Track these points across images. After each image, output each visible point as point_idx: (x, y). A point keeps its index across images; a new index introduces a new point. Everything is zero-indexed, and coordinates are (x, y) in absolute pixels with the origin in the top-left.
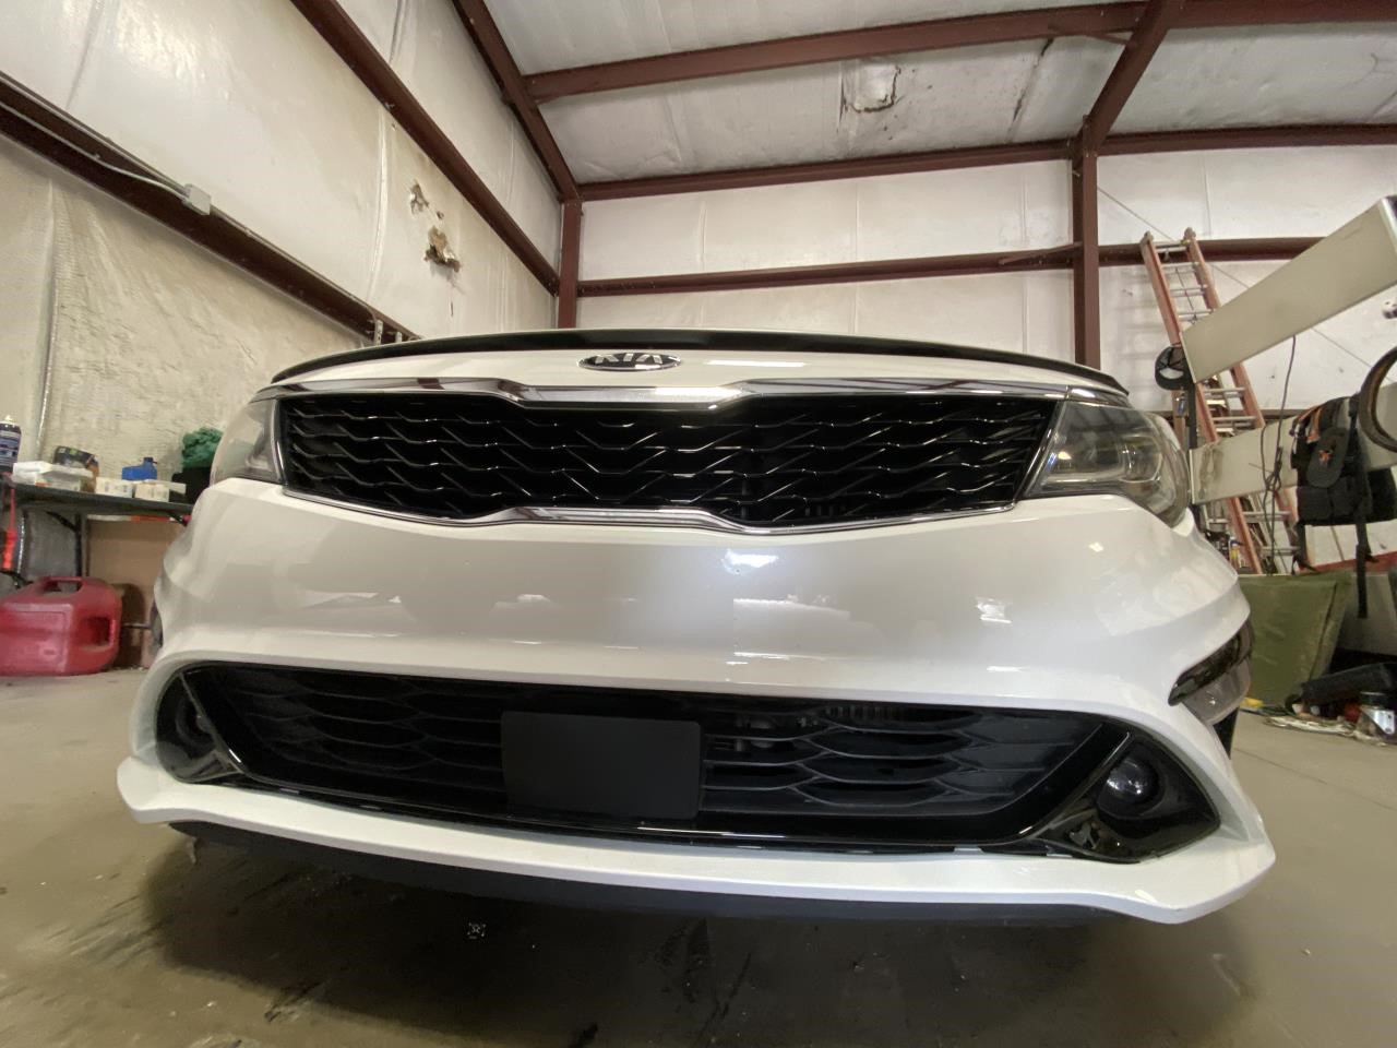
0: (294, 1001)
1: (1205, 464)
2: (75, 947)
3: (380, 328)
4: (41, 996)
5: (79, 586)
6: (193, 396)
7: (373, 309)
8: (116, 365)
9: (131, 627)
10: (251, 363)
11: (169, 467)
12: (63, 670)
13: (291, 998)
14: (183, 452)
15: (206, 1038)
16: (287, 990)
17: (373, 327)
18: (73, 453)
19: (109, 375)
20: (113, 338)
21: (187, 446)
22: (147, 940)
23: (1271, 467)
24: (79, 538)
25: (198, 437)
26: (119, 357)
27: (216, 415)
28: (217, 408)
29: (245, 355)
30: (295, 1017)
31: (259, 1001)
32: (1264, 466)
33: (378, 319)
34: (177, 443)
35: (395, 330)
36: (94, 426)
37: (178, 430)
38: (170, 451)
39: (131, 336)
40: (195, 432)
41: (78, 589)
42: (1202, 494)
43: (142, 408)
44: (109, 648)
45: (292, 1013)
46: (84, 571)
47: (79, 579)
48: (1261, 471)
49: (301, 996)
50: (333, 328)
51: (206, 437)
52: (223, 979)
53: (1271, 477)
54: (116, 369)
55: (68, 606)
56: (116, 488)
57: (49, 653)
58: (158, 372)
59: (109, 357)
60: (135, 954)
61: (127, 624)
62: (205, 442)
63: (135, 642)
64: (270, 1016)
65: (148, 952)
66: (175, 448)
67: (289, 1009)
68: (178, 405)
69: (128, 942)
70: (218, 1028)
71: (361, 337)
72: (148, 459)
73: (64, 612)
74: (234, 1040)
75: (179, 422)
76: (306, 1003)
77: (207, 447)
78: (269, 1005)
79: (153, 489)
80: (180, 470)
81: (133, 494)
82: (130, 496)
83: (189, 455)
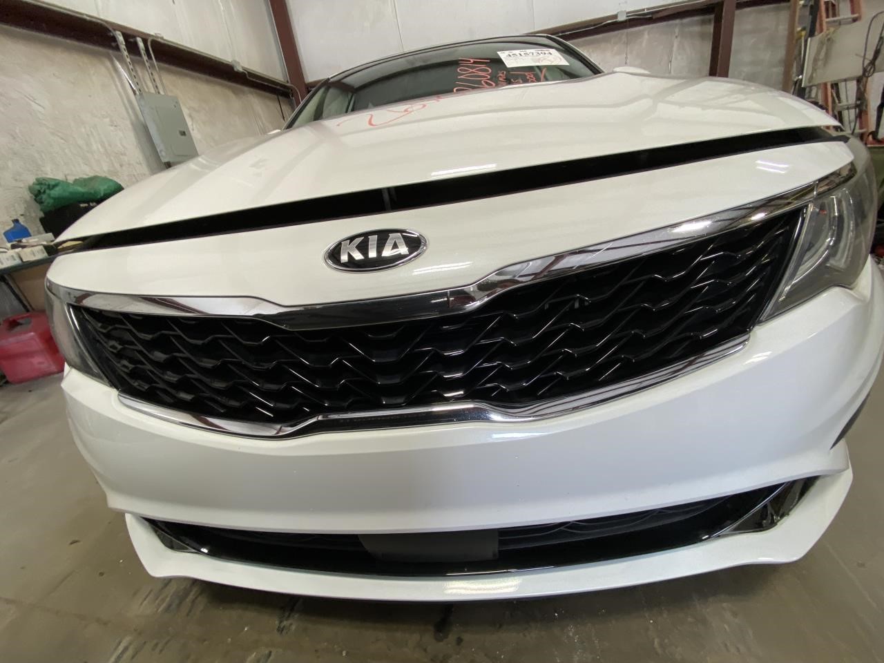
0: (289, 616)
1: (818, 53)
2: (159, 605)
3: (121, 39)
4: (157, 645)
6: (15, 154)
7: (106, 22)
10: (40, 109)
11: (33, 215)
12: (56, 370)
13: (287, 614)
14: (35, 200)
15: (252, 654)
16: (283, 609)
17: (114, 39)
21: (36, 196)
23: (870, 56)
24: (8, 284)
25: (38, 187)
27: (40, 163)
28: (36, 155)
30: (293, 627)
31: (271, 621)
32: (865, 55)
33: (115, 30)
34: (28, 196)
35: (134, 37)
40: (34, 184)
41: (31, 320)
42: (811, 78)
45: (291, 624)
46: (29, 307)
47: (29, 316)
48: (862, 59)
49: (291, 612)
50: (86, 52)
51: (44, 187)
52: (246, 609)
53: (869, 64)
55: (32, 334)
56: (8, 259)
57: (40, 363)
60: (193, 602)
62: (44, 192)
64: (280, 630)
65: (199, 598)
66: (28, 199)
67: (289, 622)
68: (10, 164)
70: (256, 645)
71: (111, 52)
72: (16, 221)
73: (32, 338)
74: (267, 652)
75: (18, 177)
76: (296, 616)
77: (49, 195)
78: (277, 622)
79: (32, 251)
80: (41, 215)
81: (22, 260)
82: (20, 262)
83: (41, 202)
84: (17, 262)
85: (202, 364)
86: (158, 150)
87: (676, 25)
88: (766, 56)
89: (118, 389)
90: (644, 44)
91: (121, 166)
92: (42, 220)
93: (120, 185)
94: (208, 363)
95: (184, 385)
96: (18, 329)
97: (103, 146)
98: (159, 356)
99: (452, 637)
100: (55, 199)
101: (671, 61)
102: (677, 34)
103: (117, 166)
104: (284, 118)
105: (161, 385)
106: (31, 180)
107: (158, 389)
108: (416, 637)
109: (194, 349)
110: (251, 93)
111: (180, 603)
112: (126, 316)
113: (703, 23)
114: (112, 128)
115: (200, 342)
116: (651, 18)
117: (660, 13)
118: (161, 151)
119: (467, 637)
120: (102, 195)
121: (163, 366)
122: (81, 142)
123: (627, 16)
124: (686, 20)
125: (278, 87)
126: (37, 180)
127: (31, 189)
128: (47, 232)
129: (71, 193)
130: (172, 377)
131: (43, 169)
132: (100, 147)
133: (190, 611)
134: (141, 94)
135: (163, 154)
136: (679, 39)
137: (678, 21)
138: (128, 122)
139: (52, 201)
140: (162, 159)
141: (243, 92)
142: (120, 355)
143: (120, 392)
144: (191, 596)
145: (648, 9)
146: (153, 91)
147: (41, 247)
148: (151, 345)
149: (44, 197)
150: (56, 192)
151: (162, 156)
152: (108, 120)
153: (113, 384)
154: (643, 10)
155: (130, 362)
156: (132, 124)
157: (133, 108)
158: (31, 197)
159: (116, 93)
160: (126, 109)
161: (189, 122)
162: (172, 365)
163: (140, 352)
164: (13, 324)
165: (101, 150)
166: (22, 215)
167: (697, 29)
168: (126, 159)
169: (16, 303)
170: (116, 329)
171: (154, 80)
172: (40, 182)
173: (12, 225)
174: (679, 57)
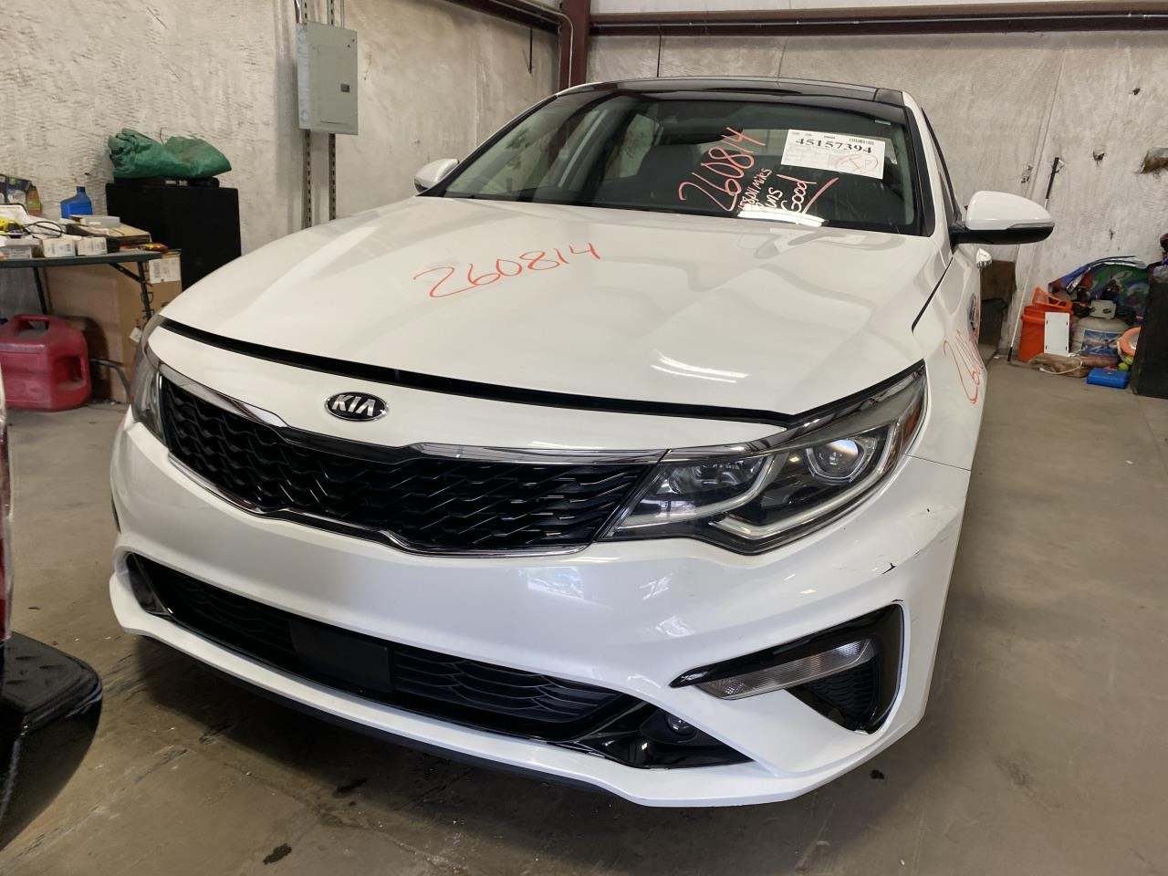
0: (214, 734)
5: (47, 324)
8: (29, 68)
9: (98, 363)
11: (101, 176)
12: (49, 407)
13: (213, 732)
14: (111, 156)
15: (169, 746)
16: (212, 727)
18: (12, 182)
19: (26, 82)
20: (20, 36)
21: (115, 153)
22: (140, 685)
25: (121, 143)
26: (30, 58)
28: (134, 94)
29: (154, 19)
30: (215, 742)
31: (197, 731)
34: (102, 147)
36: (25, 144)
37: (102, 133)
38: (98, 157)
39: (36, 28)
40: (117, 135)
41: (47, 327)
43: (63, 113)
44: (82, 385)
45: (213, 740)
46: (48, 306)
47: (45, 318)
49: (219, 731)
52: (178, 715)
54: (30, 72)
55: (42, 346)
57: (33, 390)
58: (70, 66)
59: (22, 60)
60: (134, 693)
61: (94, 360)
62: (128, 152)
63: (104, 377)
64: (202, 740)
66: (102, 154)
67: (213, 737)
68: (97, 101)
69: (130, 686)
70: (176, 741)
72: (81, 190)
73: (38, 352)
74: (183, 749)
75: (100, 122)
76: (222, 736)
77: (133, 159)
78: (202, 734)
79: (92, 243)
80: (111, 179)
81: (76, 251)
82: (74, 255)
83: (117, 163)
84: (71, 253)
85: (231, 448)
86: (301, 109)
89: (169, 448)
91: (240, 124)
92: (108, 187)
93: (228, 162)
94: (235, 449)
95: (214, 460)
96: (26, 334)
97: (226, 93)
98: (207, 434)
99: (349, 799)
100: (137, 165)
103: (234, 123)
104: (530, 69)
105: (200, 456)
106: (116, 127)
107: (198, 458)
108: (316, 787)
109: (230, 436)
110: (486, 22)
111: (122, 690)
112: (197, 399)
114: (247, 67)
115: (235, 433)
118: (303, 112)
119: (361, 804)
120: (199, 172)
121: (206, 442)
122: (197, 83)
125: (538, 16)
126: (124, 132)
127: (111, 143)
128: (110, 214)
129: (161, 163)
130: (209, 451)
131: (136, 114)
132: (220, 93)
133: (128, 699)
134: (305, 24)
135: (306, 117)
138: (272, 61)
139: (133, 168)
140: (301, 123)
141: (472, 21)
142: (180, 425)
143: (171, 451)
144: (134, 688)
146: (325, 20)
147: (103, 240)
148: (205, 425)
149: (126, 159)
150: (142, 158)
151: (302, 120)
152: (245, 53)
153: (167, 445)
155: (185, 432)
156: (278, 63)
157: (287, 40)
158: (107, 151)
159: (271, 14)
160: (277, 38)
161: (362, 65)
162: (212, 443)
163: (196, 427)
164: (23, 325)
165: (222, 97)
166: (86, 174)
168: (249, 114)
169: (34, 294)
170: (187, 405)
171: (332, 12)
172: (128, 136)
173: (75, 193)
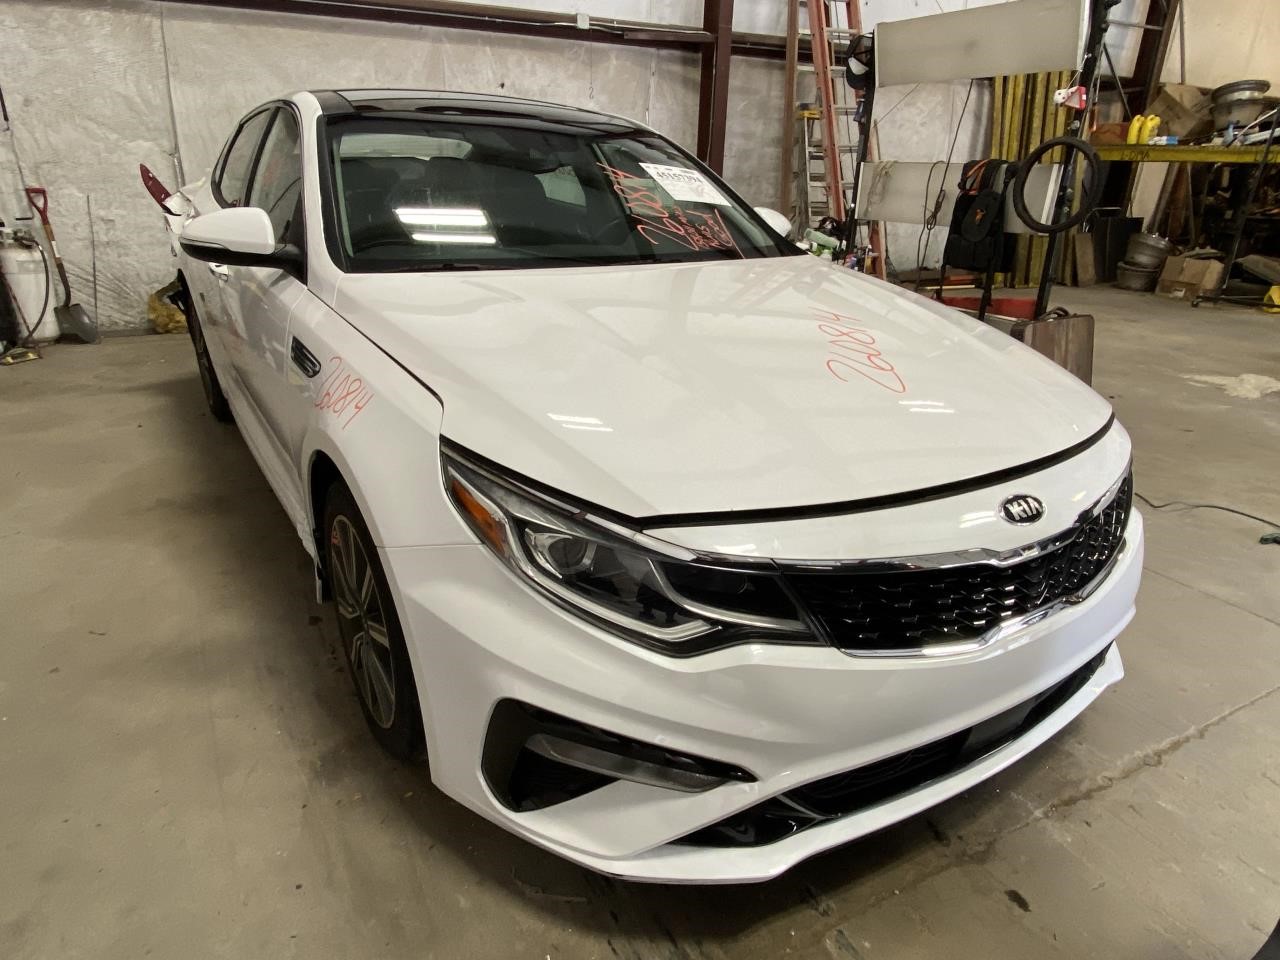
1: (875, 185)
23: (931, 207)
30: (833, 905)
53: (931, 216)
87: (652, 55)
88: (758, 128)
90: (612, 72)
101: (648, 110)
102: (653, 70)
113: (685, 62)
116: (621, 36)
117: (634, 33)
123: (591, 25)
124: (664, 52)
136: (656, 76)
137: (652, 50)
145: (619, 22)
154: (612, 21)
167: (677, 68)
174: (658, 106)
